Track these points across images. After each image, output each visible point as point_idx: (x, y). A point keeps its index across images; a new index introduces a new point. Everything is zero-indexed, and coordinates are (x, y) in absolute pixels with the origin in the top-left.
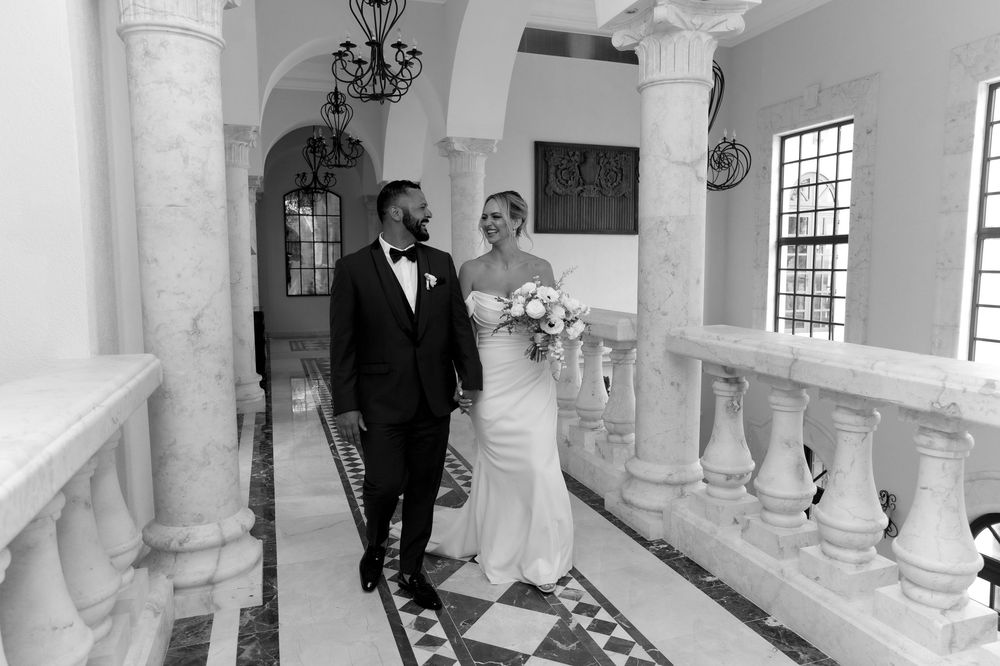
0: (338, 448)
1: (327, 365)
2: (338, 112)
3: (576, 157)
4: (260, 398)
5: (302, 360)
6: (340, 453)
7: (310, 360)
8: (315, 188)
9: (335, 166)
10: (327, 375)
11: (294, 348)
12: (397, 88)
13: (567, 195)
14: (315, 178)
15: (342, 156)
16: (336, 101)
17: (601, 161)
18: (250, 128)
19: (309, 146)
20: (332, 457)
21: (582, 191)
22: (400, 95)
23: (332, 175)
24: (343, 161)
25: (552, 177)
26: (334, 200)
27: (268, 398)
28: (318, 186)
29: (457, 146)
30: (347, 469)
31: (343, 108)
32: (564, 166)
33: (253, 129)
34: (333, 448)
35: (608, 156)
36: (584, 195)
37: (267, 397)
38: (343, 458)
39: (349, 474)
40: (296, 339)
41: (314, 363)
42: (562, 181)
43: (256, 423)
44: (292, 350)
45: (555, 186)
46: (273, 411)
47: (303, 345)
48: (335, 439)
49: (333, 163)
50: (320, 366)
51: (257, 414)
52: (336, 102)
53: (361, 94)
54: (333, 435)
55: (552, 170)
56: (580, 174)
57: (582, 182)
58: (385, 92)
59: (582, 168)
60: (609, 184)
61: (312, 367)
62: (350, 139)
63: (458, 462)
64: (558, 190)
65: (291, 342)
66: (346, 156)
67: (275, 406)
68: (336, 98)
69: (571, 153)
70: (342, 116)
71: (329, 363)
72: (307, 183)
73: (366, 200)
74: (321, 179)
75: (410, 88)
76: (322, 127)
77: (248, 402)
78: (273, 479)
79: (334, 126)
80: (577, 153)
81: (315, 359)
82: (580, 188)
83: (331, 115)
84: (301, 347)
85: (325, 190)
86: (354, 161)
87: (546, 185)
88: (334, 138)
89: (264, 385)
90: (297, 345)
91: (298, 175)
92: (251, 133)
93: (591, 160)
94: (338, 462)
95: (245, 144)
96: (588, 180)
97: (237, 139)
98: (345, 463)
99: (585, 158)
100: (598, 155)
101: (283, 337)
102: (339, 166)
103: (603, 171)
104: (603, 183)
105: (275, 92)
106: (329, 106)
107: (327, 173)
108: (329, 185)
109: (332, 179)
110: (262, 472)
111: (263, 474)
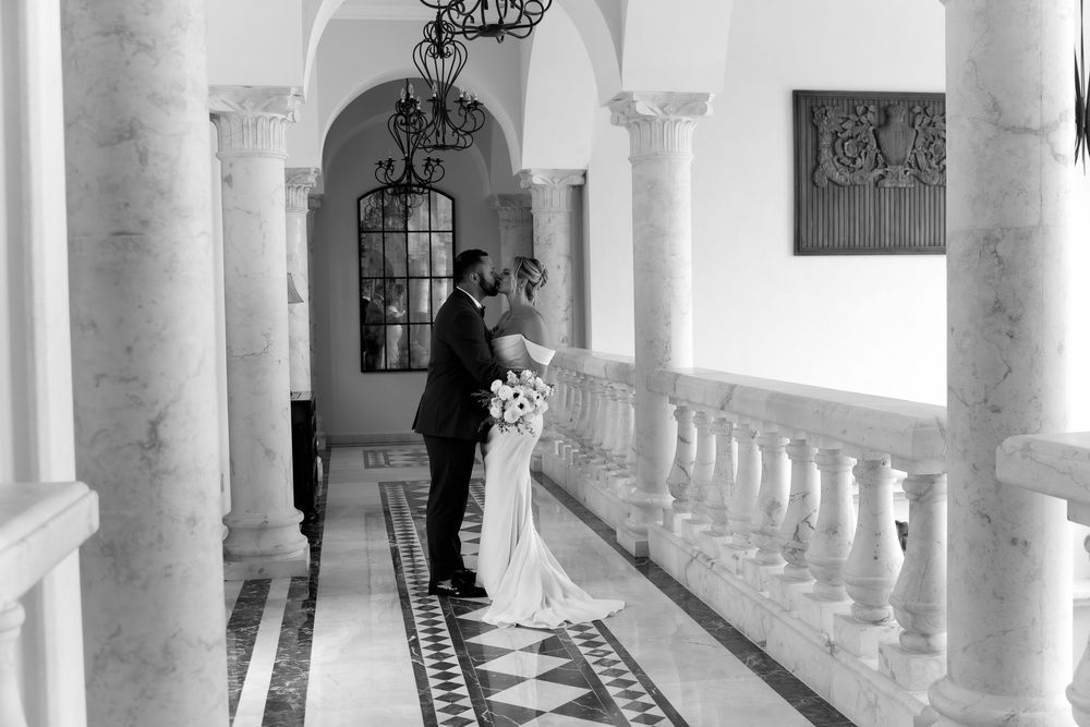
0: (423, 644)
1: (423, 495)
2: (442, 55)
3: (870, 115)
4: (302, 552)
5: (381, 485)
6: (425, 653)
7: (394, 484)
8: (409, 184)
9: (437, 147)
10: (421, 512)
11: (371, 461)
12: (523, 12)
13: (854, 185)
14: (409, 168)
15: (449, 130)
16: (439, 36)
17: (918, 121)
18: (287, 90)
19: (401, 113)
20: (409, 661)
21: (882, 177)
22: (532, 25)
23: (438, 161)
24: (450, 140)
25: (826, 154)
26: (443, 204)
27: (315, 551)
28: (414, 180)
29: (642, 108)
30: (433, 682)
31: (451, 47)
32: (848, 134)
33: (294, 91)
34: (414, 644)
35: (929, 111)
36: (887, 183)
37: (312, 550)
38: (428, 662)
39: (436, 693)
40: (375, 445)
41: (401, 490)
42: (844, 160)
43: (288, 597)
44: (367, 466)
45: (831, 169)
46: (321, 575)
47: (386, 457)
48: (419, 628)
49: (434, 143)
50: (409, 496)
51: (294, 579)
52: (439, 38)
53: (464, 26)
54: (418, 620)
55: (826, 141)
56: (879, 146)
57: (882, 160)
58: (506, 21)
59: (882, 136)
60: (933, 163)
61: (397, 498)
62: (461, 101)
63: (630, 676)
64: (837, 177)
65: (365, 454)
66: (456, 130)
67: (325, 565)
68: (439, 32)
69: (860, 109)
70: (448, 61)
71: (427, 491)
72: (395, 177)
73: (497, 203)
74: (419, 169)
75: (545, 14)
76: (415, 80)
77: (278, 558)
78: (304, 696)
79: (434, 77)
80: (872, 108)
81: (403, 483)
82: (880, 172)
83: (430, 61)
84: (382, 460)
85: (427, 187)
86: (468, 138)
87: (814, 171)
88: (434, 100)
89: (311, 529)
90: (376, 459)
91: (380, 163)
92: (290, 98)
93: (899, 120)
94: (419, 670)
95: (281, 116)
96: (893, 158)
97: (265, 109)
98: (430, 672)
99: (888, 117)
100: (910, 110)
101: (353, 443)
102: (444, 147)
103: (921, 140)
104: (922, 160)
105: (333, 25)
106: (426, 45)
107: (429, 159)
108: (433, 180)
109: (438, 168)
110: (287, 684)
111: (290, 686)
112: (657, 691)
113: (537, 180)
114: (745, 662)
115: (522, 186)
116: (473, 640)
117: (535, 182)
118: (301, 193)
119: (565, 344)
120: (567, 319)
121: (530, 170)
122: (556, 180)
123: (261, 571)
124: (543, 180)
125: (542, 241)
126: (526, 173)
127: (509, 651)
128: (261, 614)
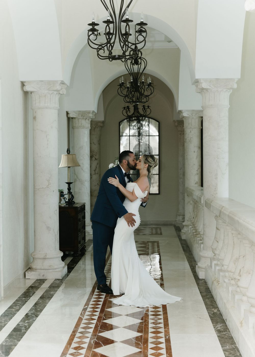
0: (88, 310)
6: (87, 313)
18: (57, 82)
20: (78, 316)
29: (205, 85)
30: (82, 326)
34: (85, 310)
38: (85, 317)
39: (80, 330)
43: (49, 287)
46: (67, 279)
48: (91, 303)
51: (55, 280)
54: (92, 300)
62: (143, 82)
63: (162, 330)
73: (176, 124)
77: (50, 271)
88: (131, 82)
91: (124, 108)
92: (58, 85)
94: (80, 320)
95: (55, 92)
97: (49, 90)
107: (144, 106)
108: (147, 114)
109: (148, 110)
110: (26, 322)
111: (27, 323)
112: (169, 337)
113: (185, 114)
114: (214, 328)
115: (180, 117)
116: (109, 310)
117: (184, 116)
118: (87, 121)
119: (197, 185)
120: (198, 174)
121: (182, 110)
122: (194, 115)
123: (43, 276)
124: (188, 114)
125: (187, 140)
126: (180, 112)
127: (121, 315)
128: (34, 293)
